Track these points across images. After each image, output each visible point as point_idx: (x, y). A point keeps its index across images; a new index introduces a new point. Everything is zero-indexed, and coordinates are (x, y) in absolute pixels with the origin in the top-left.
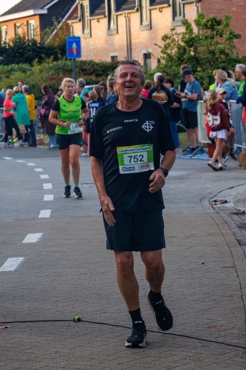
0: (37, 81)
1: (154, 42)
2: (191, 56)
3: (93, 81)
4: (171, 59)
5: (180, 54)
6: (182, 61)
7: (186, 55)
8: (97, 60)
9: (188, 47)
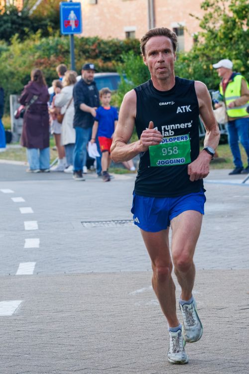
0: (18, 67)
1: (189, 11)
2: (244, 32)
3: (99, 68)
4: (214, 36)
5: (228, 29)
6: (231, 39)
7: (236, 30)
8: (105, 37)
9: (239, 18)
